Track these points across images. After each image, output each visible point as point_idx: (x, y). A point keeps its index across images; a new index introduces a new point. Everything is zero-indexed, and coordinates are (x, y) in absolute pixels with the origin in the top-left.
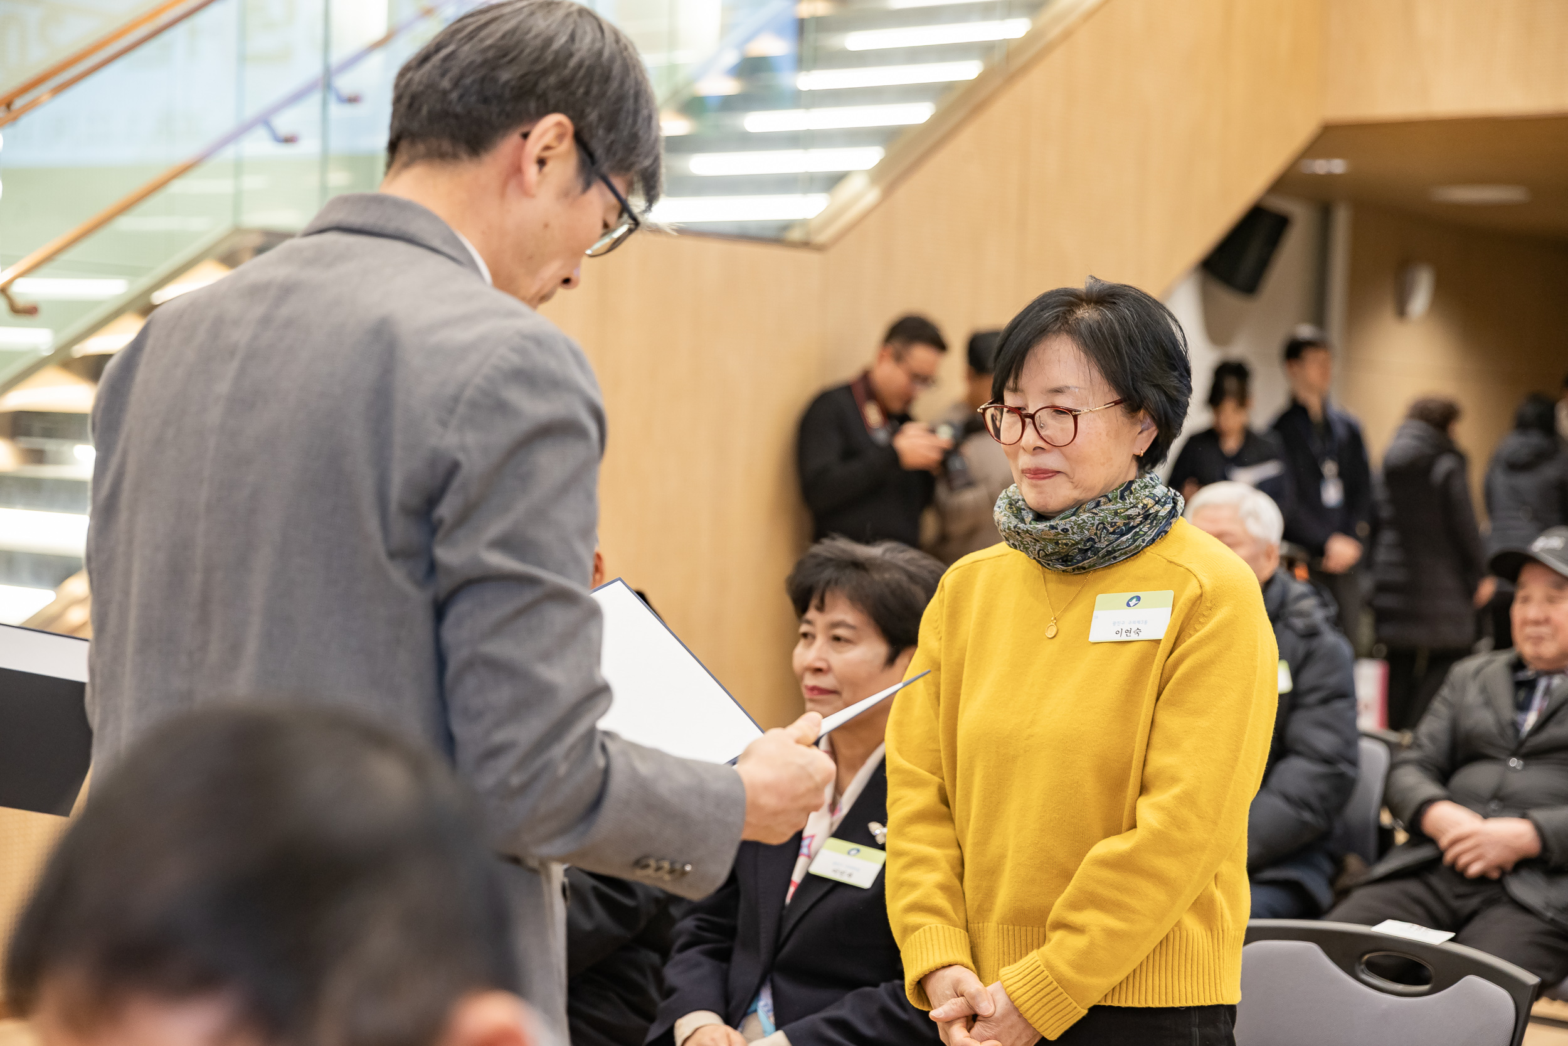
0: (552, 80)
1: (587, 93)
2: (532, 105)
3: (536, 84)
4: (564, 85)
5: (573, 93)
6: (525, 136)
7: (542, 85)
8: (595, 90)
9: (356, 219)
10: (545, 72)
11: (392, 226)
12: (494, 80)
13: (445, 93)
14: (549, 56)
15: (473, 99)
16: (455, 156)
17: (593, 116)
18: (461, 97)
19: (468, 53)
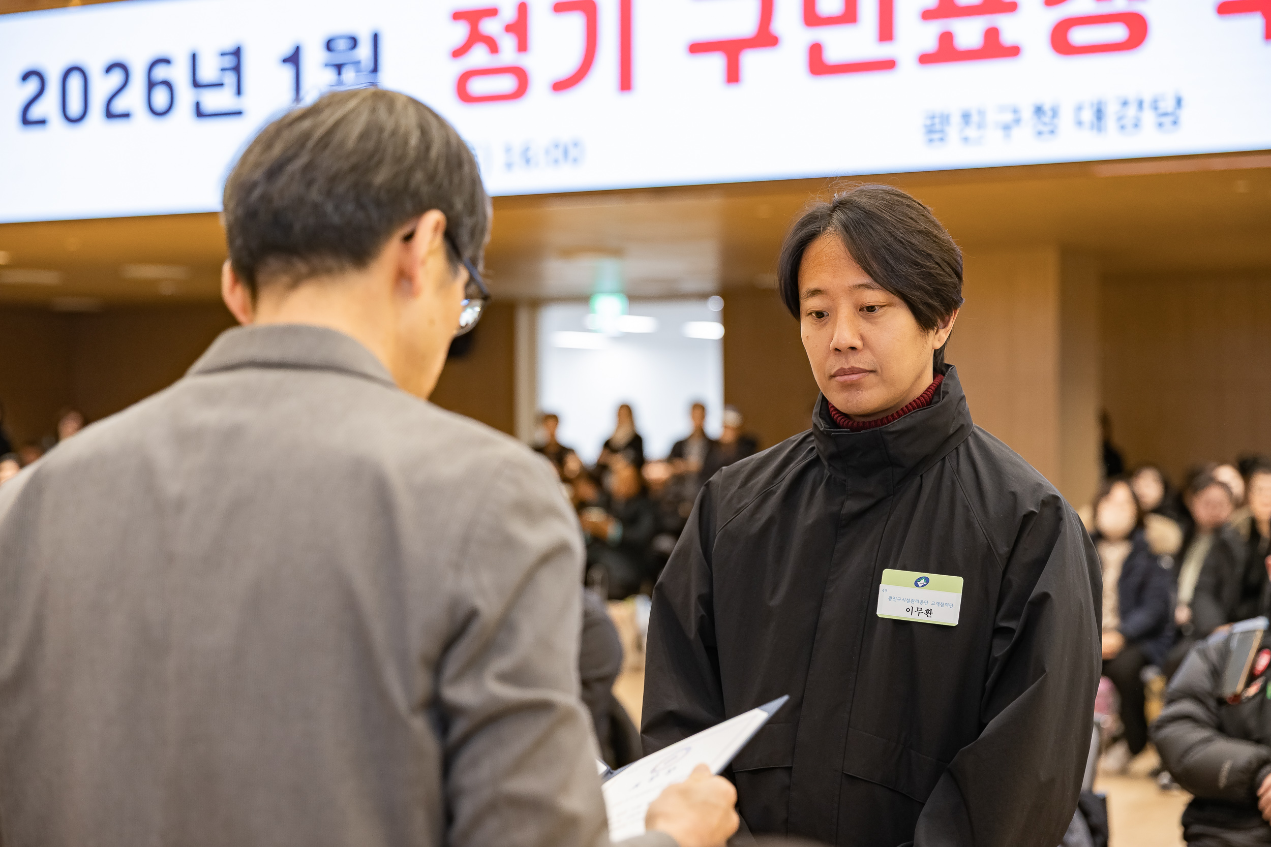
0: (419, 176)
1: (451, 182)
2: (409, 206)
3: (407, 183)
4: (431, 178)
5: (440, 186)
6: (409, 238)
7: (413, 184)
8: (456, 180)
9: (274, 354)
10: (411, 170)
11: (316, 357)
12: (369, 185)
13: (316, 207)
14: (412, 153)
15: (350, 207)
16: (342, 270)
17: (459, 205)
18: (337, 208)
19: (328, 162)
